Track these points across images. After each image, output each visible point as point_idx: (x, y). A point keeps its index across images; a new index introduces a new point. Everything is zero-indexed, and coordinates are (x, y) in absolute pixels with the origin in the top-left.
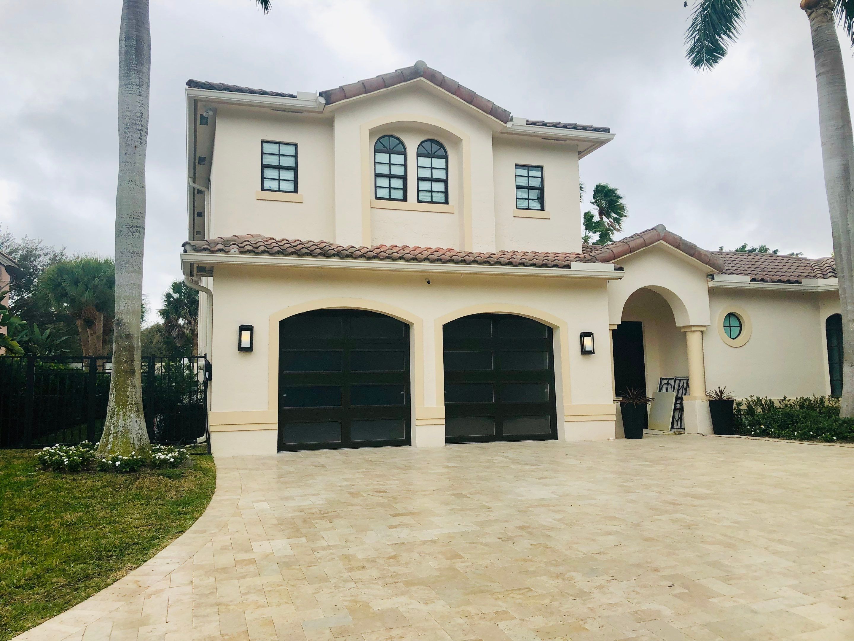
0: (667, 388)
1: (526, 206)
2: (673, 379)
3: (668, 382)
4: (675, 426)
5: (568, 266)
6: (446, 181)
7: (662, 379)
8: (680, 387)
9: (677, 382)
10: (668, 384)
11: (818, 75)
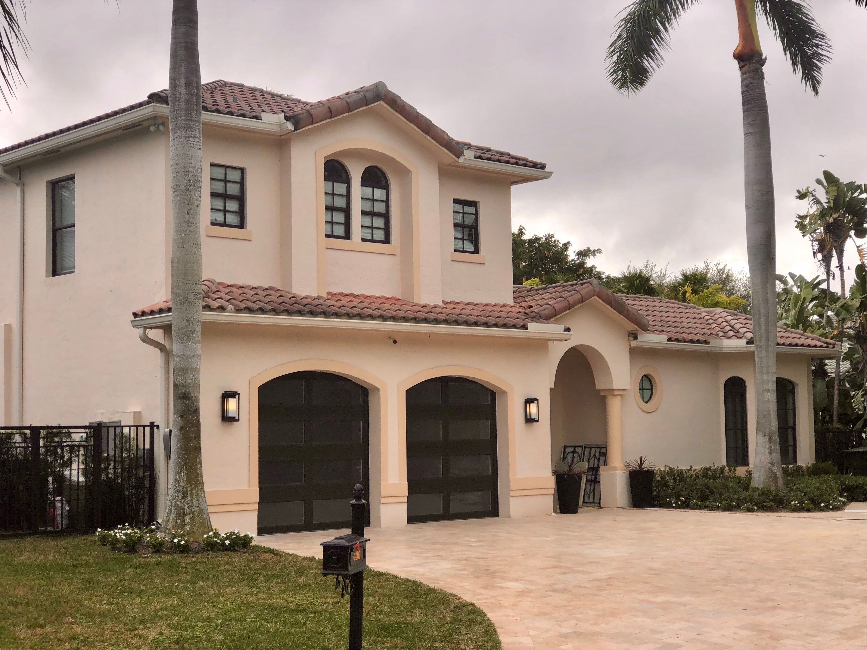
0: (573, 457)
1: (461, 248)
2: (582, 446)
3: (574, 450)
4: (586, 501)
5: (525, 327)
6: (386, 216)
7: (565, 447)
8: (591, 456)
9: (587, 451)
10: (574, 452)
11: (746, 134)
